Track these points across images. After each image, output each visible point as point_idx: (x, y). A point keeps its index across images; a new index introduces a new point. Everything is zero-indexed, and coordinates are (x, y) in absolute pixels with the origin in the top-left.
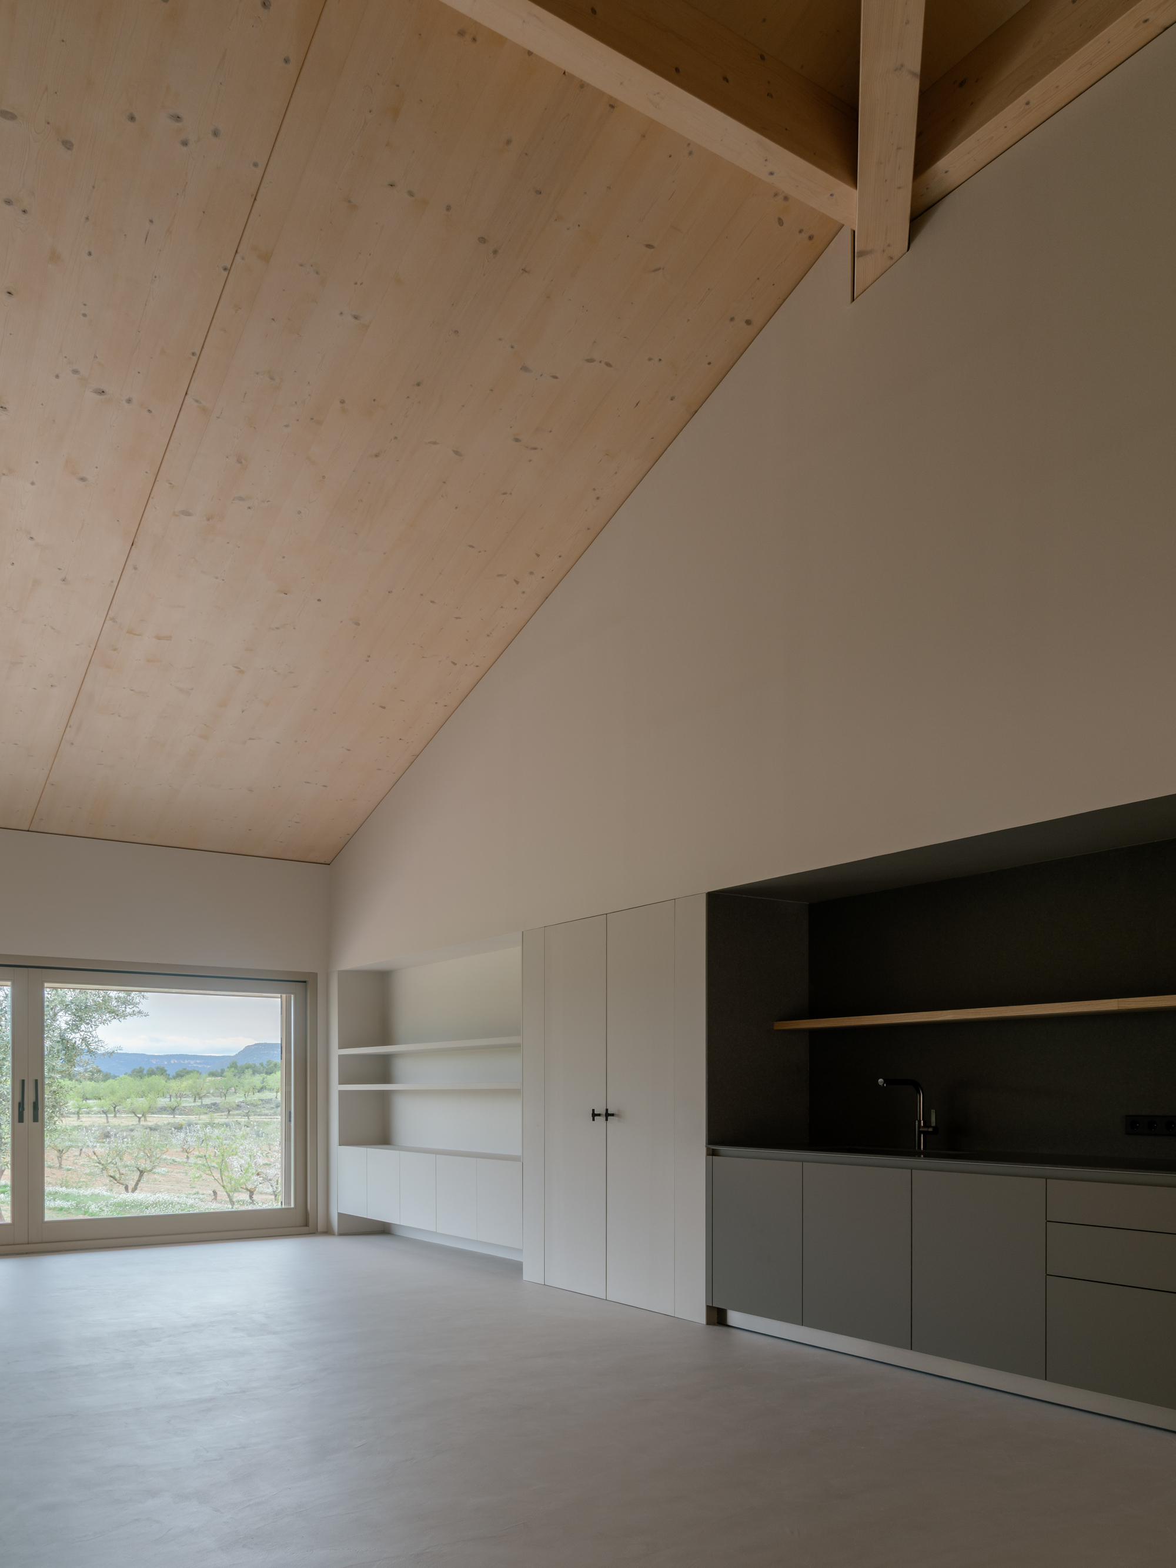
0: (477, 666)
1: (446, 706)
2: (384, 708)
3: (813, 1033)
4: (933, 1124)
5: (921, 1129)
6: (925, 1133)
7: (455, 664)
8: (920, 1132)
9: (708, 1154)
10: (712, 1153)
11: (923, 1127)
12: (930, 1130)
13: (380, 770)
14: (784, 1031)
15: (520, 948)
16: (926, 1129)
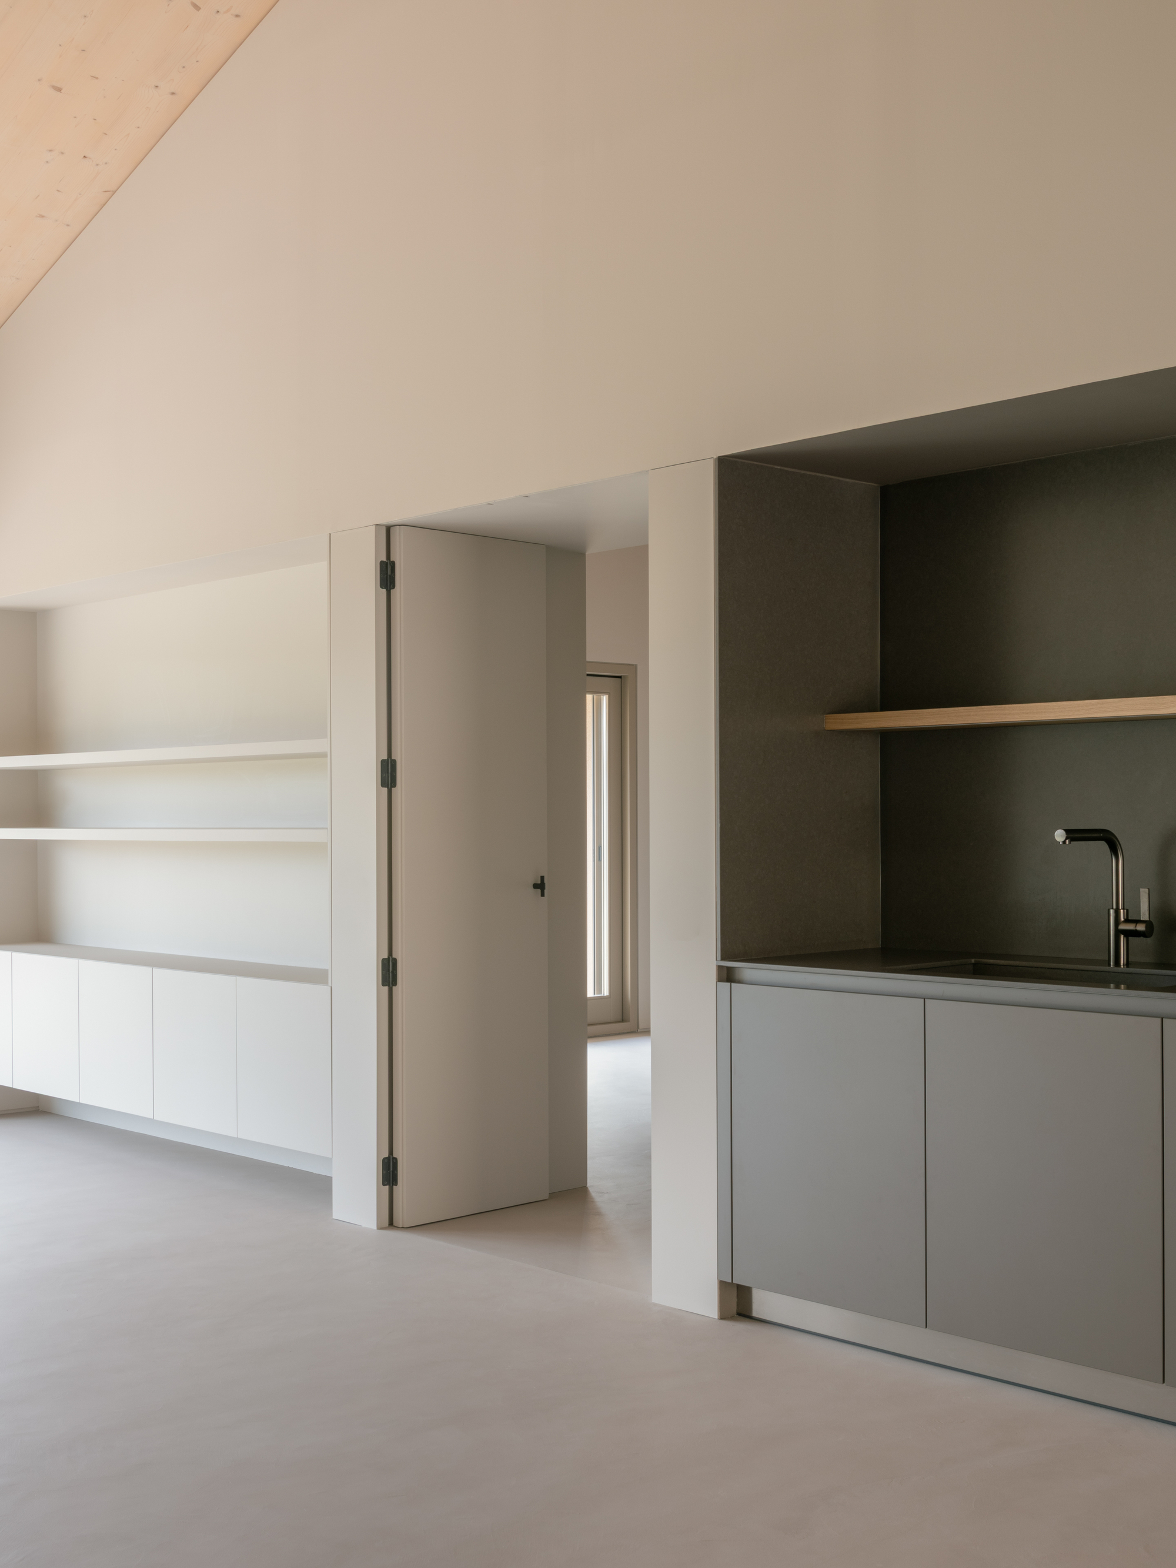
0: (237, 16)
1: (173, 94)
2: (59, 90)
3: (887, 737)
4: (1145, 916)
5: (1122, 927)
6: (1128, 934)
7: (197, 7)
8: (1118, 932)
9: (720, 979)
10: (727, 976)
11: (1123, 922)
12: (1141, 927)
13: (42, 216)
14: (841, 732)
15: (325, 564)
16: (1130, 927)
